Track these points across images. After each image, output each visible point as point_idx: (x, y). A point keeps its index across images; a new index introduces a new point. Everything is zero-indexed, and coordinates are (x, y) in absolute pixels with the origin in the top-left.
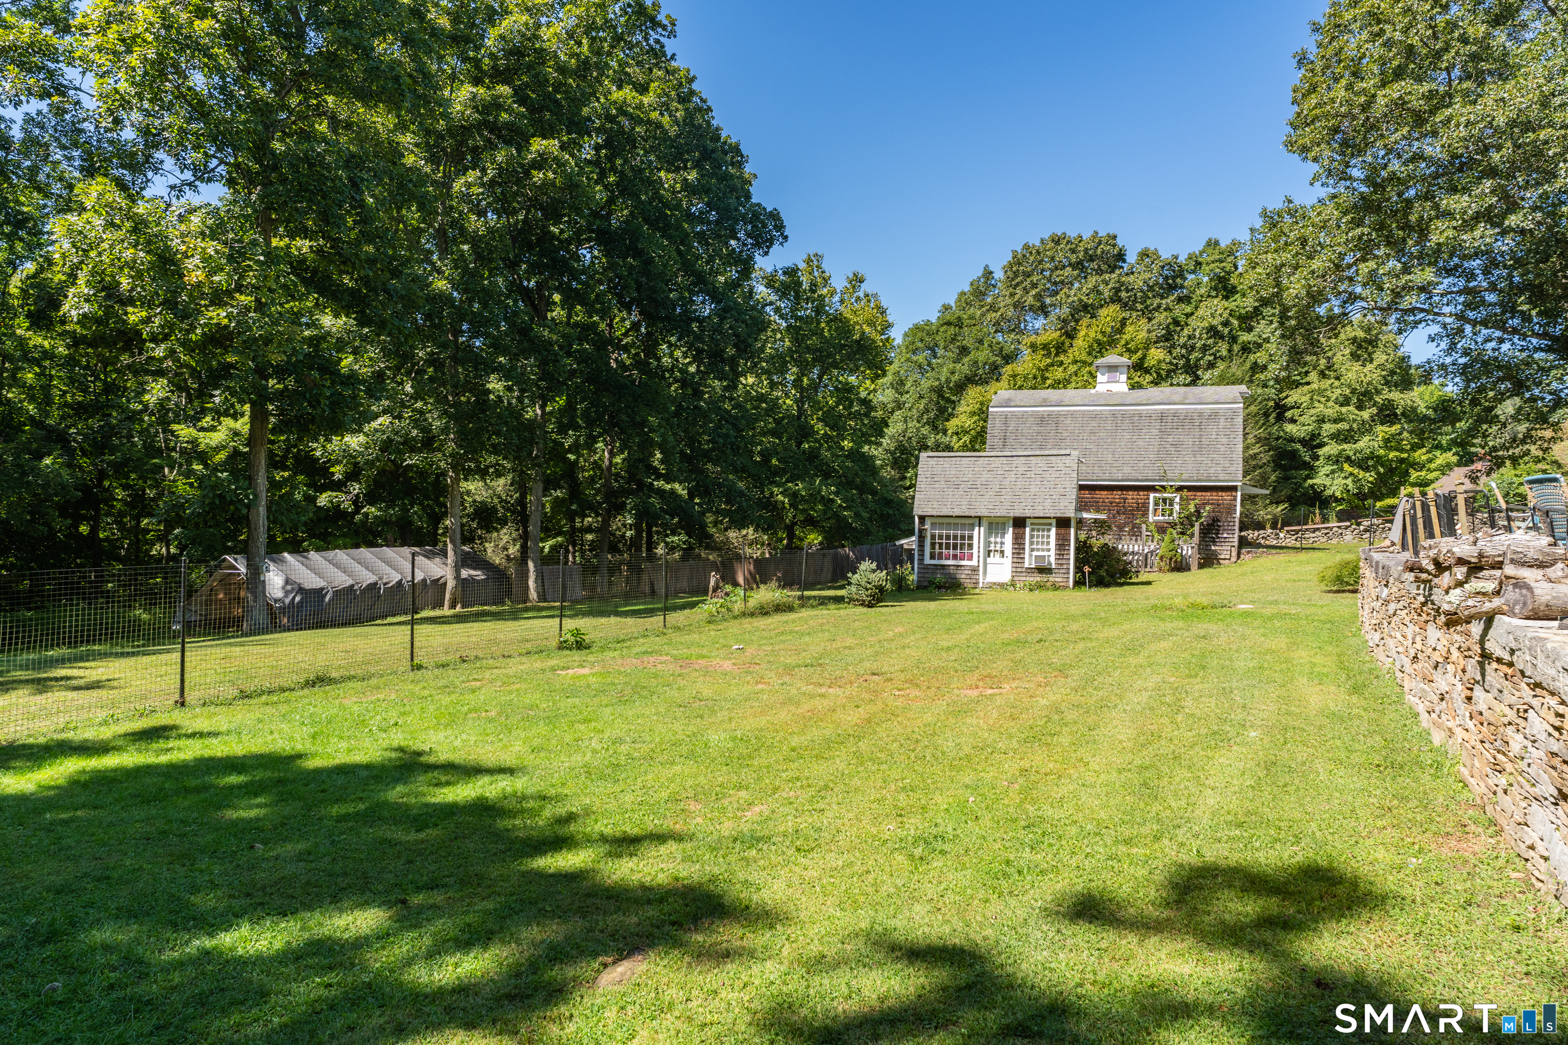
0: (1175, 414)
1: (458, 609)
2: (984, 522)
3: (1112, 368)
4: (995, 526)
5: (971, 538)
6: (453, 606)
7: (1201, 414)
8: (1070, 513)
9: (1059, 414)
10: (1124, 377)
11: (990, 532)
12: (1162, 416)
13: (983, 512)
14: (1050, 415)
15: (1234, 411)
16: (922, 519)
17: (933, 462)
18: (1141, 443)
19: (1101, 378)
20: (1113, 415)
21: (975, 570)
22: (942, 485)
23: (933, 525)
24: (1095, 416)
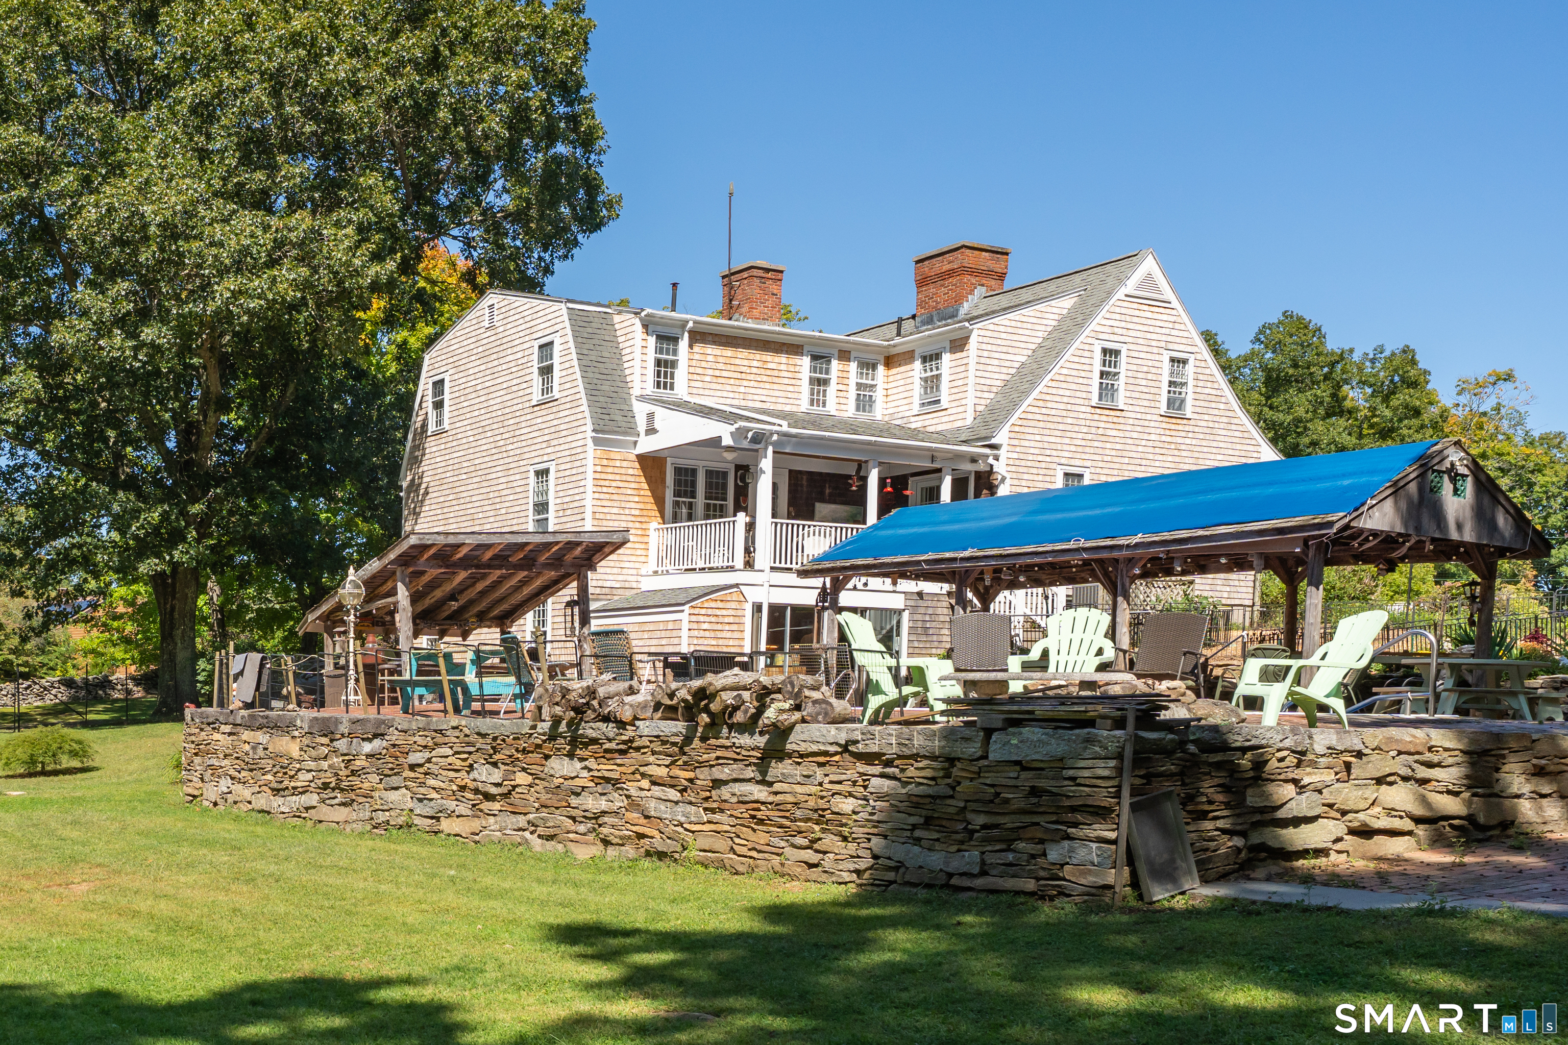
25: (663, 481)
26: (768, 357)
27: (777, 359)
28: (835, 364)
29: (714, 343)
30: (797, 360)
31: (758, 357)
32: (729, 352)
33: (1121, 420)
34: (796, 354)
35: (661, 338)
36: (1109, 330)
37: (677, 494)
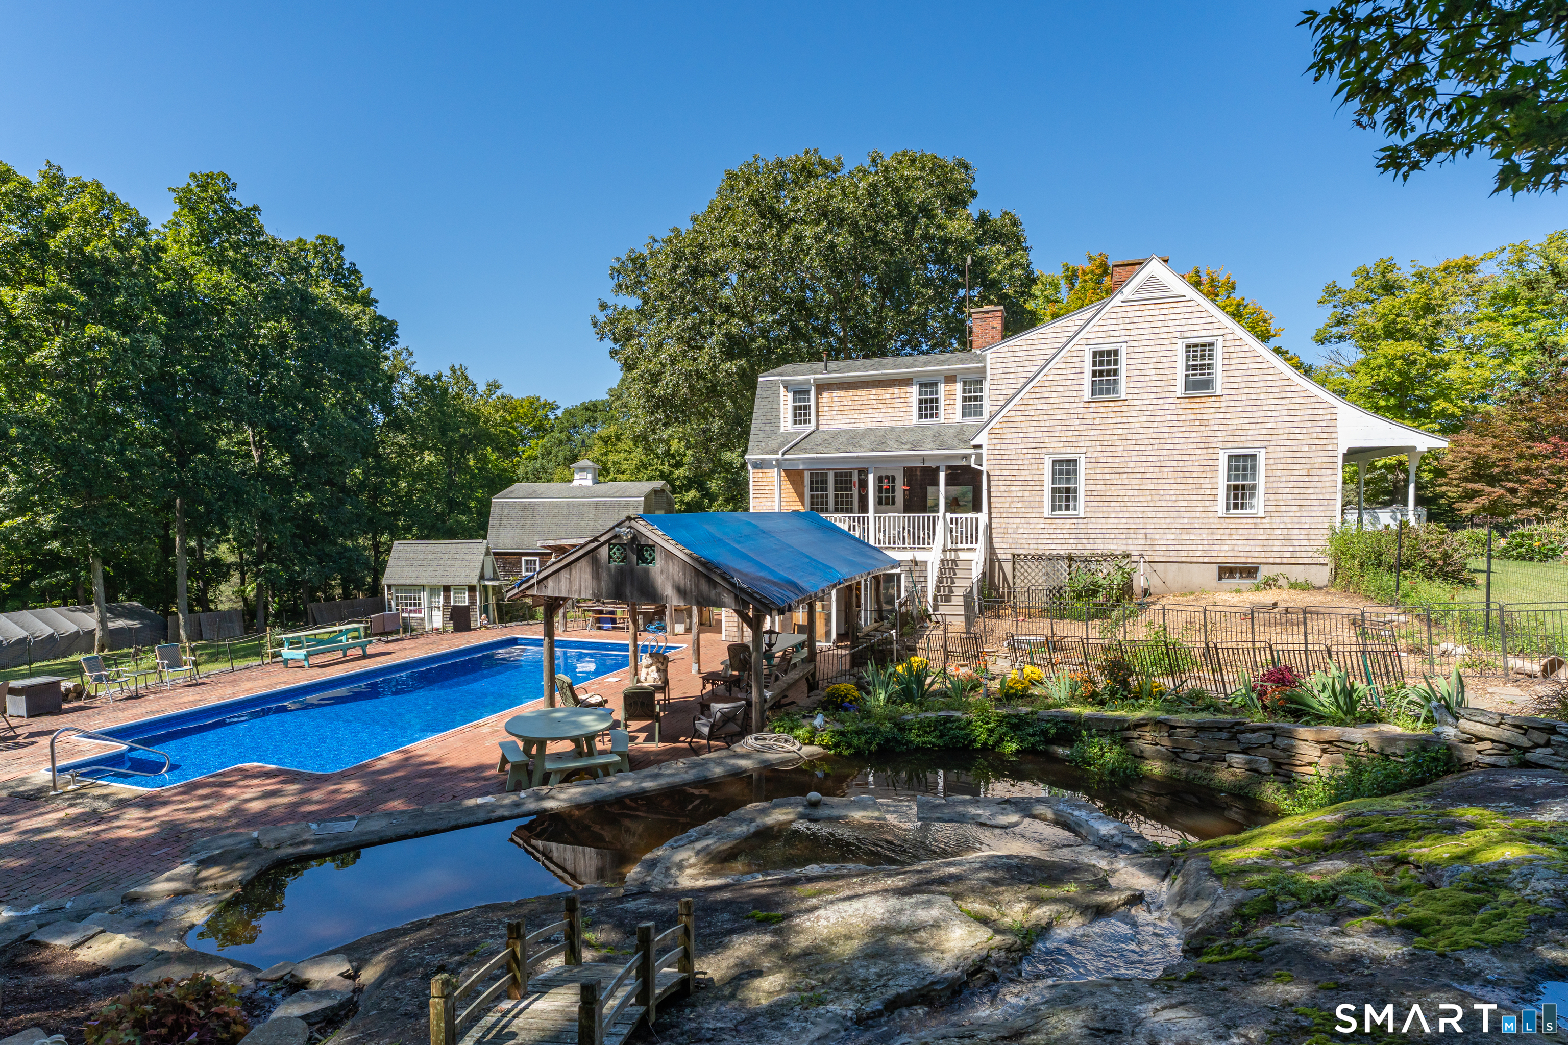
0: (604, 504)
1: (106, 652)
2: (427, 588)
3: (583, 469)
4: (434, 590)
5: (419, 599)
6: (102, 649)
7: (619, 504)
8: (474, 582)
9: (535, 503)
10: (590, 476)
11: (430, 596)
12: (597, 505)
13: (424, 582)
14: (530, 503)
15: (639, 502)
16: (389, 587)
17: (401, 547)
18: (583, 524)
19: (576, 476)
20: (568, 504)
21: (422, 619)
22: (403, 563)
23: (397, 591)
24: (557, 505)
25: (803, 482)
26: (882, 391)
27: (890, 391)
28: (942, 388)
29: (838, 389)
30: (908, 389)
31: (874, 392)
32: (851, 393)
33: (1125, 408)
34: (907, 385)
35: (795, 393)
36: (1104, 334)
37: (812, 490)
